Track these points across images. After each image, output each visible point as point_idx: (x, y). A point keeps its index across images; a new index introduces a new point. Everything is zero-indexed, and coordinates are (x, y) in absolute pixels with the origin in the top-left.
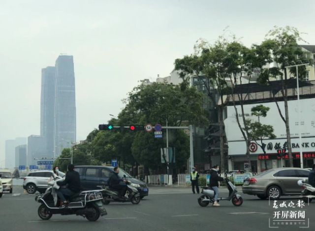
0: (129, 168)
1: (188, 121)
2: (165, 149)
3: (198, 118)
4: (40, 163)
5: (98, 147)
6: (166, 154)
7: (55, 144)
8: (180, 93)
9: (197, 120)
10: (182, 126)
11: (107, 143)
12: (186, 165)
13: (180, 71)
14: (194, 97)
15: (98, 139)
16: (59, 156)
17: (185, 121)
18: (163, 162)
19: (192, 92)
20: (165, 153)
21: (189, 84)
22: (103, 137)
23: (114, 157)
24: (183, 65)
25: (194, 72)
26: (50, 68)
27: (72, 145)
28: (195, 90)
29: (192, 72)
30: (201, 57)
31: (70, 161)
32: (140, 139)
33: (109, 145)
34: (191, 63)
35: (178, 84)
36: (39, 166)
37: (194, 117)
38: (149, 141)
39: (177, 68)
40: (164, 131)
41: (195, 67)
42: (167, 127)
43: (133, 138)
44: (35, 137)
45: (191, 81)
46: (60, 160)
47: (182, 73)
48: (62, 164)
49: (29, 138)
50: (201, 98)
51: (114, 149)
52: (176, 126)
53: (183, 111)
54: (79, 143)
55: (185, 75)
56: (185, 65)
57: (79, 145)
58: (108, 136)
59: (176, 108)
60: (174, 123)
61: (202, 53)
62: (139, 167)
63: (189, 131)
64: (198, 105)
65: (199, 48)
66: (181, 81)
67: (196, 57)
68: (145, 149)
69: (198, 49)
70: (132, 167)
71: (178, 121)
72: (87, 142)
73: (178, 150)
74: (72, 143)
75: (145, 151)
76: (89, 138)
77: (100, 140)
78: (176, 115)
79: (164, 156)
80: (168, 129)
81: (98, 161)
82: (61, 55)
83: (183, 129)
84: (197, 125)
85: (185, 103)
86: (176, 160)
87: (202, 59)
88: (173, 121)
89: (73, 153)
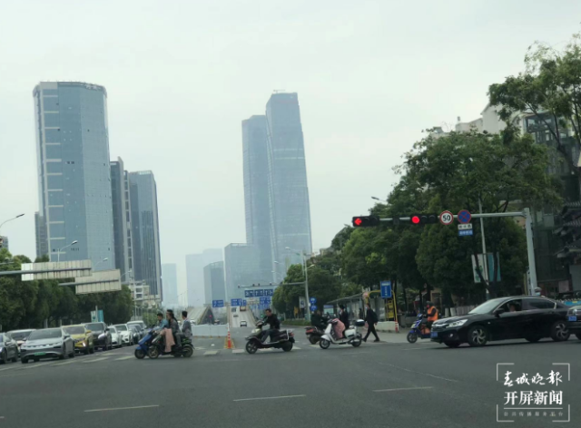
0: (414, 295)
1: (520, 201)
2: (480, 257)
3: (540, 194)
4: (250, 294)
5: (353, 260)
6: (483, 265)
7: (273, 258)
8: (501, 149)
9: (538, 197)
10: (510, 211)
11: (369, 251)
12: (523, 286)
13: (500, 107)
14: (529, 154)
15: (353, 244)
16: (282, 280)
17: (516, 201)
18: (477, 280)
19: (526, 146)
20: (481, 263)
21: (517, 130)
22: (362, 239)
23: (384, 277)
24: (506, 95)
25: (527, 107)
26: (256, 119)
27: (306, 258)
28: (532, 141)
29: (523, 108)
30: (539, 77)
31: (304, 288)
32: (431, 239)
33: (373, 255)
34: (520, 91)
35: (498, 133)
36: (248, 300)
37: (532, 193)
38: (450, 242)
39: (494, 101)
40: (475, 222)
41: (528, 98)
42: (481, 215)
43: (418, 238)
44: (237, 247)
45: (522, 125)
46: (285, 287)
47: (504, 110)
48: (290, 293)
49: (226, 248)
50: (544, 157)
51: (383, 260)
52: (497, 211)
53: (510, 184)
54: (319, 253)
55: (510, 113)
56: (510, 94)
57: (318, 258)
58: (370, 237)
59: (496, 179)
60: (494, 206)
61: (541, 68)
62: (432, 292)
63: (525, 220)
64: (538, 169)
65: (535, 60)
66: (502, 125)
67: (528, 78)
68: (442, 257)
69: (532, 63)
70: (421, 295)
71: (502, 202)
72: (332, 251)
73: (506, 256)
74: (305, 254)
75: (443, 262)
76: (336, 242)
77: (356, 245)
78: (497, 190)
79: (478, 270)
80: (484, 218)
81: (355, 285)
82: (275, 93)
83: (512, 217)
84: (538, 208)
85: (513, 167)
86: (502, 275)
87: (540, 81)
88: (491, 202)
89: (309, 273)
